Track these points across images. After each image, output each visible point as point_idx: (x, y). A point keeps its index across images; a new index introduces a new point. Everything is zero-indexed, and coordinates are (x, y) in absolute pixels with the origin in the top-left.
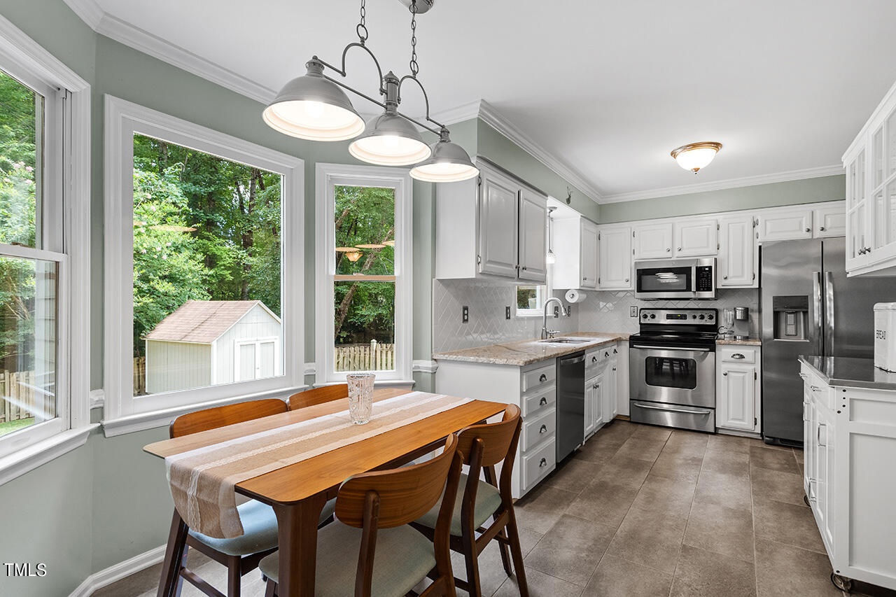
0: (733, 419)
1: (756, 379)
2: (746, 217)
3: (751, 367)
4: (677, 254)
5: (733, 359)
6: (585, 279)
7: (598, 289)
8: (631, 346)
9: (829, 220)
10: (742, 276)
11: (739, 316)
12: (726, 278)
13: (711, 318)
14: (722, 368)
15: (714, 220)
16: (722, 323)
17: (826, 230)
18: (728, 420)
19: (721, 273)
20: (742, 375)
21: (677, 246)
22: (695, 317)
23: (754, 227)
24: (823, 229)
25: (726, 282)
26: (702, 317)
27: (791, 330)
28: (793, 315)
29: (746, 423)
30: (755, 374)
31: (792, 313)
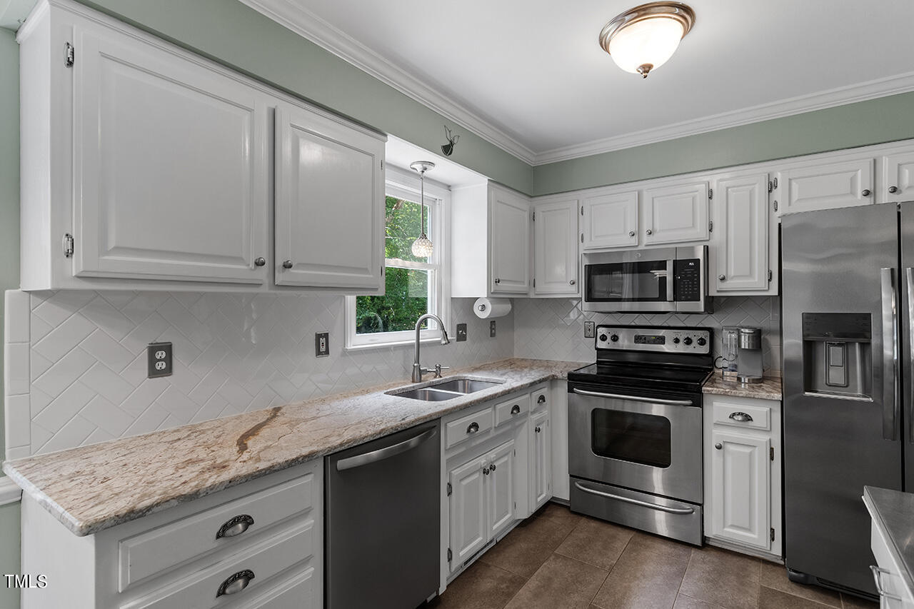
0: (732, 526)
1: (772, 458)
2: (756, 175)
3: (764, 438)
4: (646, 240)
5: (731, 421)
6: (498, 281)
7: (532, 296)
8: (570, 390)
9: (906, 173)
10: (751, 275)
11: (745, 343)
12: (723, 279)
13: (702, 342)
14: (714, 435)
15: (703, 182)
16: (721, 351)
17: (901, 192)
18: (724, 527)
19: (717, 271)
20: (747, 450)
21: (646, 226)
22: (677, 341)
23: (770, 191)
24: (894, 190)
25: (724, 286)
26: (688, 341)
27: (837, 375)
28: (840, 349)
29: (755, 536)
30: (772, 450)
31: (839, 345)
